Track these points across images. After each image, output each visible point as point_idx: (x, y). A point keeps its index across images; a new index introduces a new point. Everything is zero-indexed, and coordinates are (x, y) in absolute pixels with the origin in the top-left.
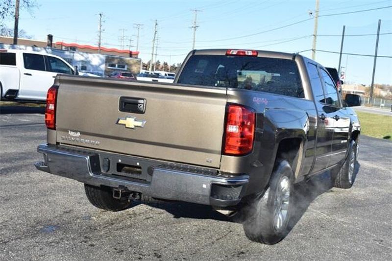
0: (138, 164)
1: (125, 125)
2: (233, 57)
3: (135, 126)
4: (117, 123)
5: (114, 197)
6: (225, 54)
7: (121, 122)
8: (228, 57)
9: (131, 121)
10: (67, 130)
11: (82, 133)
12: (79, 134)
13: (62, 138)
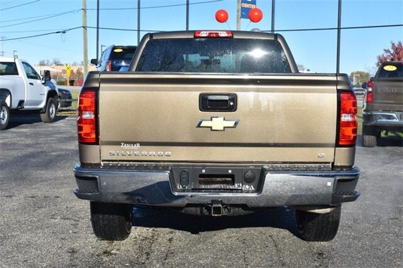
0: (230, 171)
1: (211, 127)
2: (203, 39)
3: (224, 128)
4: (199, 126)
5: (213, 215)
6: (193, 37)
7: (204, 124)
8: (198, 39)
9: (219, 122)
10: (118, 143)
11: (142, 144)
12: (138, 145)
13: (110, 153)
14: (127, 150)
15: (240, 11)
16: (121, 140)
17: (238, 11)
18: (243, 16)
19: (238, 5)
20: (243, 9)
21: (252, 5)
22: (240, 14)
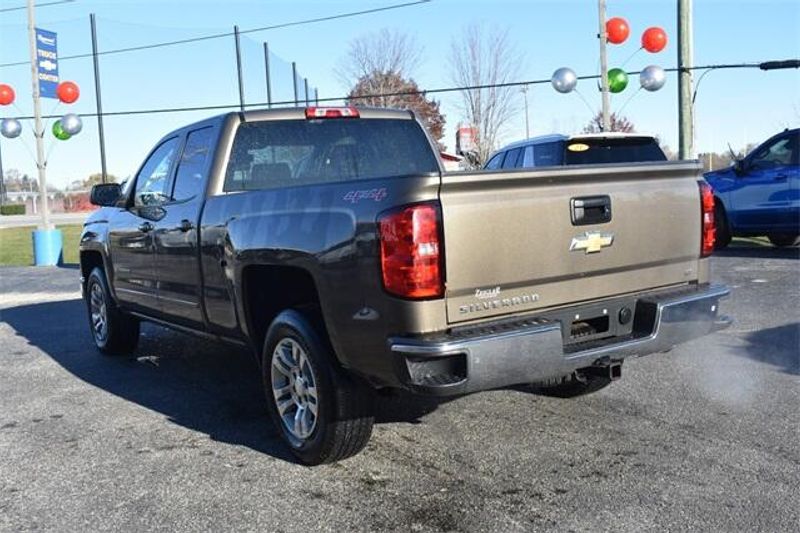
1: (585, 249)
2: (320, 121)
3: (602, 247)
4: (573, 248)
6: (304, 117)
7: (580, 244)
8: (312, 121)
9: (593, 239)
10: (472, 291)
11: (504, 287)
12: (497, 291)
13: (462, 309)
14: (484, 300)
15: (38, 86)
16: (475, 285)
17: (34, 86)
18: (42, 94)
19: (33, 77)
20: (42, 83)
21: (54, 77)
22: (38, 90)
